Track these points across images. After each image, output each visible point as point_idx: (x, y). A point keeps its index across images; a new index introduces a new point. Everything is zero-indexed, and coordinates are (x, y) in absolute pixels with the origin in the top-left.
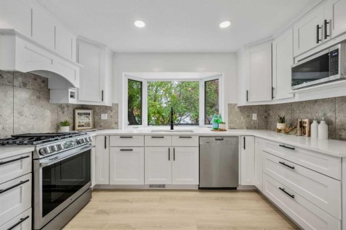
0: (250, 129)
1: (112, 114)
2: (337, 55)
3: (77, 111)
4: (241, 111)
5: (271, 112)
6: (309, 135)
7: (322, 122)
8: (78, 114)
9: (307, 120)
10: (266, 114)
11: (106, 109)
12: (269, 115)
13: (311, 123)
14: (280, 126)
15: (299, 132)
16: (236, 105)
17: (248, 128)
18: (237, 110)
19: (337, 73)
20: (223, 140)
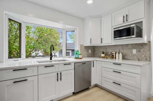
0: (89, 57)
2: (134, 28)
4: (85, 48)
5: (96, 49)
6: (115, 58)
7: (121, 53)
9: (114, 53)
10: (93, 50)
12: (95, 50)
13: (116, 54)
14: (103, 55)
15: (110, 58)
16: (83, 45)
17: (88, 57)
18: (84, 48)
19: (134, 35)
20: (85, 63)
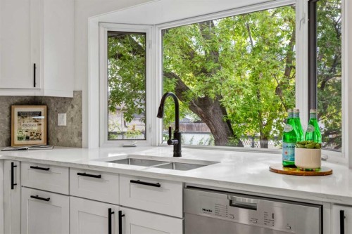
1: (73, 114)
3: (17, 110)
8: (19, 114)
11: (64, 103)
